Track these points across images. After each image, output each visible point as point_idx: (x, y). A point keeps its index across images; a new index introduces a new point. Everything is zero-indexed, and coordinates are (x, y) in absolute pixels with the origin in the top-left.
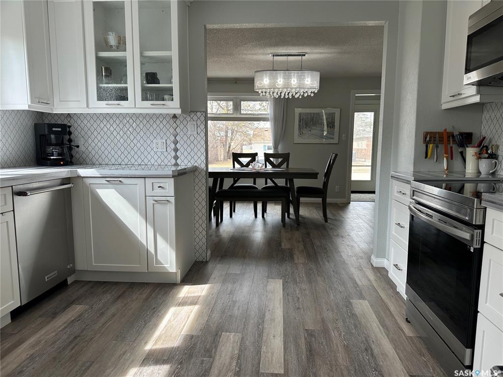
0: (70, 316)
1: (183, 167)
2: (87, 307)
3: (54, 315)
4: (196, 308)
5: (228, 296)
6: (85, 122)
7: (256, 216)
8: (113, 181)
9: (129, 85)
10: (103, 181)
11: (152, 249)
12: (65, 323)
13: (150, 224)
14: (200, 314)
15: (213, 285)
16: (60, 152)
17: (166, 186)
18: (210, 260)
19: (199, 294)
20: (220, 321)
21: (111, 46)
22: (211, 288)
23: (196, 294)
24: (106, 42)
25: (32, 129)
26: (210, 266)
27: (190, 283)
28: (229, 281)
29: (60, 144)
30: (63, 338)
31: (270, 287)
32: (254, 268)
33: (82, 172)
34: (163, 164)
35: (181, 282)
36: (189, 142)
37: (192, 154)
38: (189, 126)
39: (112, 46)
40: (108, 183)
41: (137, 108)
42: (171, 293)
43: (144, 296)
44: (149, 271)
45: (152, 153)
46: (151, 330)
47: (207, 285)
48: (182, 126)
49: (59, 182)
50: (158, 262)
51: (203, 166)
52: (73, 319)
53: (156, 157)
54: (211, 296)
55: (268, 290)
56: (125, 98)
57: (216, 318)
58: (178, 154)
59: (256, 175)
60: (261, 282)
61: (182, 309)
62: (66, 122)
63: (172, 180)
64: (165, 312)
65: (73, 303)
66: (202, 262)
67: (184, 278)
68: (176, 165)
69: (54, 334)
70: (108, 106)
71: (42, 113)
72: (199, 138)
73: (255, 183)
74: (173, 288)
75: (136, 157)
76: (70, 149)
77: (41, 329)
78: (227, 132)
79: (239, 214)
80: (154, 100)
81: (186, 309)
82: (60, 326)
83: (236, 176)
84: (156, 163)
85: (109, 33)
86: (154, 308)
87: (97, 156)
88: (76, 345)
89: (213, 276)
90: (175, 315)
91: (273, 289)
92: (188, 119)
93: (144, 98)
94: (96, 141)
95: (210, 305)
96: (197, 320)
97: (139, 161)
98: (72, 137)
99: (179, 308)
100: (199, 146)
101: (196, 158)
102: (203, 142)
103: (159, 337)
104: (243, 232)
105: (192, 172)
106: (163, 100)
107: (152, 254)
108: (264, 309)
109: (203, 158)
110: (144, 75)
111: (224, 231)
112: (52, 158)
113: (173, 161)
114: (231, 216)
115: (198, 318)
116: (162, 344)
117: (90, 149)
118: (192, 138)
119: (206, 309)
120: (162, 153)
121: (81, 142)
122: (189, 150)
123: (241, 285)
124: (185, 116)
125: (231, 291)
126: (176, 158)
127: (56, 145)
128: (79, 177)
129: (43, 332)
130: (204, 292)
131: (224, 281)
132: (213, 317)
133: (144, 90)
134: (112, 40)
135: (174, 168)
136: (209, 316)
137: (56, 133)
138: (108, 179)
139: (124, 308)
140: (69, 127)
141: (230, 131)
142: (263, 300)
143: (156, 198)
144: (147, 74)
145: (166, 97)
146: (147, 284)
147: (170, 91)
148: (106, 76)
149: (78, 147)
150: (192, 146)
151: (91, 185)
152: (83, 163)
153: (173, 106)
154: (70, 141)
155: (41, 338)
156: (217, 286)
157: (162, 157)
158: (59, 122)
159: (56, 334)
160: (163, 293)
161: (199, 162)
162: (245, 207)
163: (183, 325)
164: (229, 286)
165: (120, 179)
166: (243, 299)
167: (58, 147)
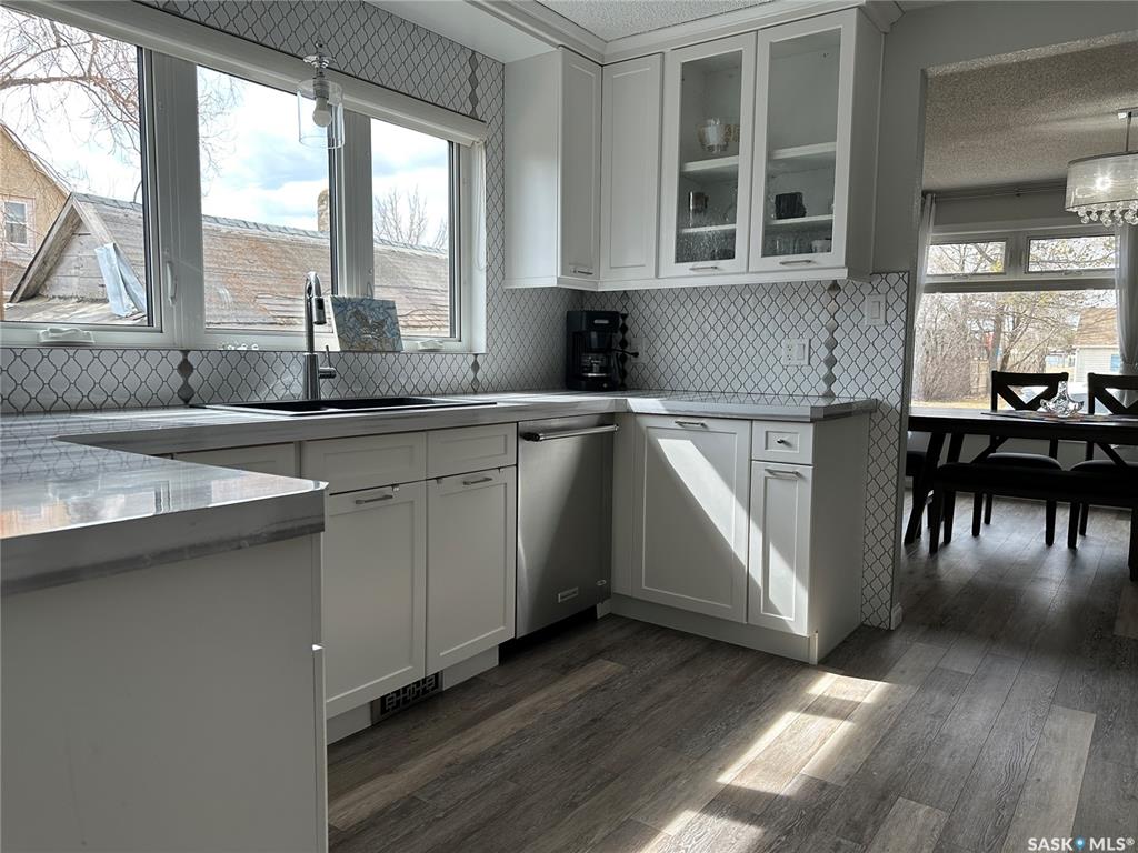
0: (591, 678)
1: (843, 401)
2: (622, 668)
3: (566, 669)
4: (843, 728)
5: (929, 720)
6: (653, 306)
7: (1050, 540)
8: (691, 424)
9: (740, 227)
10: (672, 423)
11: (757, 574)
12: (579, 690)
13: (757, 523)
14: (851, 744)
15: (895, 686)
16: (604, 364)
17: (796, 440)
18: (898, 627)
19: (858, 699)
20: (899, 770)
21: (711, 148)
22: (888, 692)
23: (851, 698)
24: (702, 140)
25: (563, 321)
26: (896, 642)
27: (841, 669)
28: (941, 686)
29: (605, 349)
30: (574, 715)
31: (1055, 727)
32: (1016, 671)
33: (637, 403)
34: (798, 392)
35: (819, 662)
36: (863, 344)
37: (870, 371)
38: (865, 308)
39: (713, 147)
40: (679, 427)
41: (752, 273)
42: (794, 680)
43: (735, 673)
44: (751, 622)
45: (778, 369)
46: (738, 745)
47: (881, 683)
48: (849, 307)
49: (595, 419)
50: (769, 606)
51: (894, 400)
52: (595, 684)
53: (785, 377)
54: (885, 708)
55: (1047, 733)
56: (728, 254)
57: (889, 760)
58: (836, 370)
59: (1057, 432)
60: (1029, 708)
61: (813, 722)
62: (619, 308)
63: (811, 428)
64: (773, 716)
65: (599, 654)
66: (878, 629)
67: (829, 655)
68: (829, 395)
69: (560, 703)
70: (693, 273)
71: (582, 292)
72: (888, 334)
73: (1053, 453)
74: (798, 672)
75: (743, 377)
76: (623, 359)
77: (540, 689)
78: (999, 322)
79: (999, 530)
80: (788, 254)
81: (821, 723)
82: (573, 692)
83: (996, 430)
84: (784, 392)
85: (709, 121)
86: (751, 704)
87: (669, 375)
88: (593, 735)
89: (899, 666)
90: (795, 730)
91: (1060, 732)
92: (867, 289)
93: (768, 251)
94: (670, 343)
95: (878, 729)
96: (842, 753)
97: (750, 385)
98: (628, 335)
99: (804, 716)
100: (887, 352)
101: (878, 380)
102: (898, 344)
103: (752, 766)
104: (1001, 577)
105: (865, 412)
106: (810, 250)
107: (758, 587)
108: (1024, 773)
109: (896, 381)
110: (773, 201)
111: (949, 567)
112: (590, 375)
113: (823, 388)
114: (976, 532)
115: (846, 748)
116: (755, 781)
117: (657, 359)
118: (872, 335)
119: (868, 734)
120: (799, 368)
121: (642, 348)
122: (862, 361)
123: (969, 702)
124: (858, 284)
125: (941, 711)
126: (830, 379)
127: (597, 351)
128: (630, 413)
129: (542, 695)
130: (869, 696)
131: (926, 685)
132: (882, 756)
133: (770, 233)
134: (713, 135)
135: (822, 403)
136: (873, 753)
137: (599, 328)
138: (680, 420)
139: (690, 688)
140: (625, 316)
141: (1011, 319)
142: (1027, 750)
143: (772, 466)
144: (779, 199)
145: (817, 244)
146: (745, 649)
147: (825, 231)
148: (695, 211)
149: (636, 355)
150: (871, 352)
151: (650, 430)
152: (641, 389)
153: (831, 263)
154: (624, 343)
155: (540, 705)
156: (907, 692)
157: (799, 378)
158: (609, 308)
159: (564, 706)
160: (776, 677)
161: (885, 389)
162: (1021, 515)
163: (807, 755)
164: (937, 697)
165: (703, 421)
166: (968, 736)
167: (601, 356)
